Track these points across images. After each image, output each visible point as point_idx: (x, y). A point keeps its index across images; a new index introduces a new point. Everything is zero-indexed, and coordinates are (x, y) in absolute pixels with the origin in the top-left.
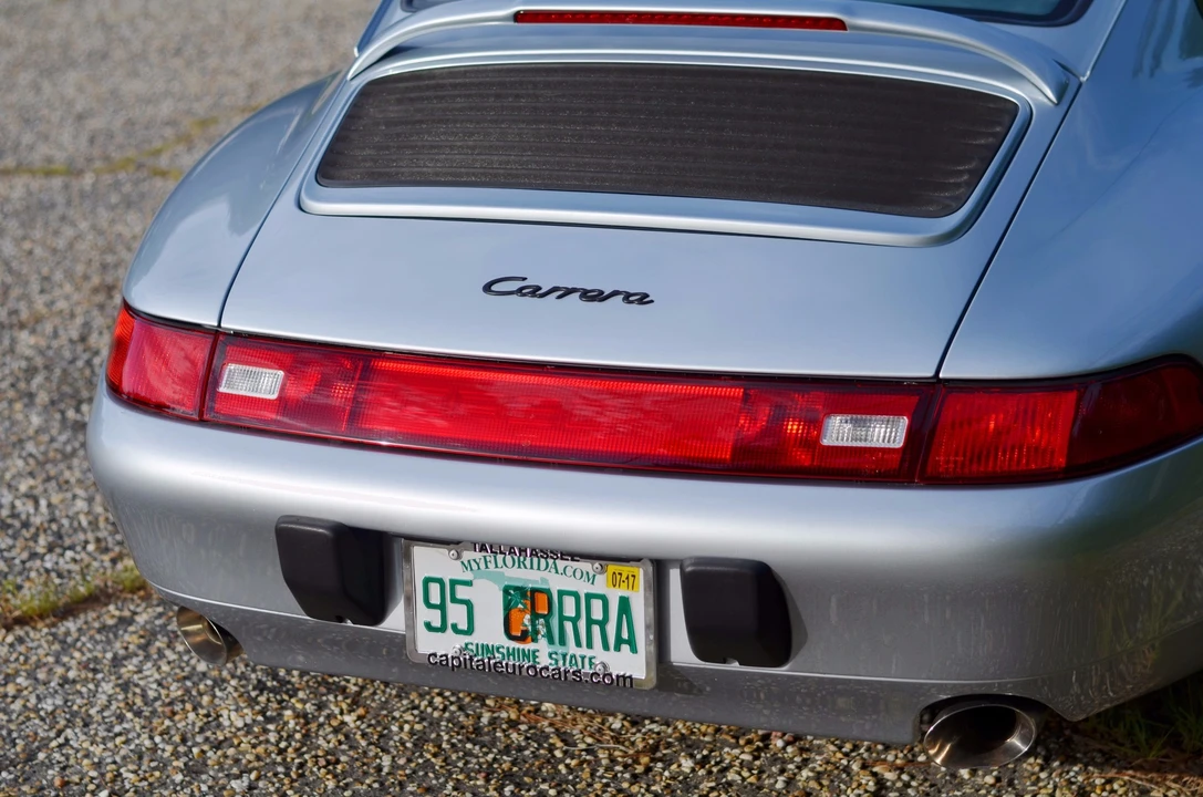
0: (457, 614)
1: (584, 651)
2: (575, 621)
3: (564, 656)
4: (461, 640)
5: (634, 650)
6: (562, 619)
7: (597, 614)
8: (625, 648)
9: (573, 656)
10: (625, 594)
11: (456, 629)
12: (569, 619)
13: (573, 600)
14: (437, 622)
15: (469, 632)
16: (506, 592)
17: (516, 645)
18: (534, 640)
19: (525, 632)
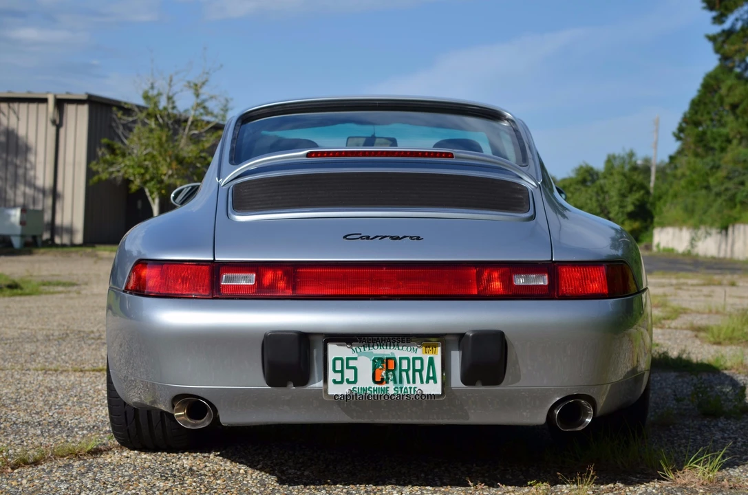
0: (349, 374)
1: (412, 385)
2: (407, 371)
3: (401, 388)
4: (351, 386)
5: (435, 382)
6: (401, 371)
7: (418, 367)
8: (431, 381)
9: (406, 388)
10: (431, 356)
11: (348, 382)
12: (404, 370)
13: (406, 361)
14: (339, 379)
15: (355, 382)
16: (374, 361)
17: (378, 386)
18: (387, 383)
19: (382, 379)
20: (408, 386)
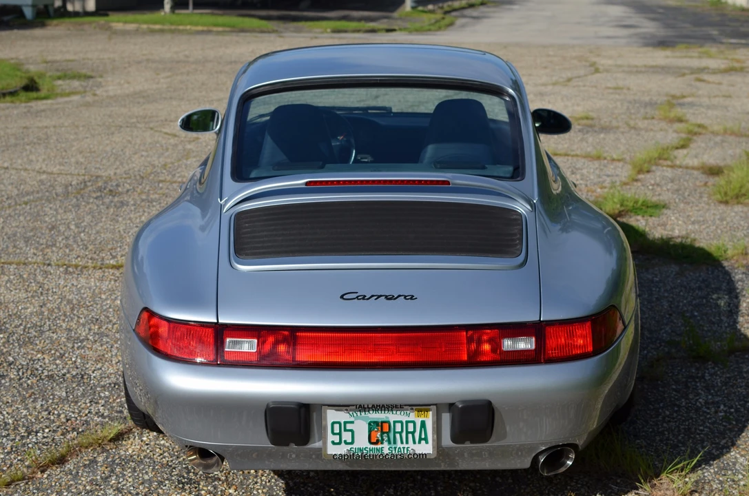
0: (347, 436)
1: (405, 445)
2: (400, 433)
3: (395, 448)
4: (349, 447)
5: (427, 443)
6: (395, 433)
7: (411, 429)
8: (423, 442)
9: (400, 448)
10: (424, 419)
11: (346, 443)
12: (398, 432)
13: (400, 424)
14: (337, 440)
15: (352, 443)
16: (370, 424)
17: (374, 446)
18: (382, 443)
19: (378, 441)
20: (402, 446)
